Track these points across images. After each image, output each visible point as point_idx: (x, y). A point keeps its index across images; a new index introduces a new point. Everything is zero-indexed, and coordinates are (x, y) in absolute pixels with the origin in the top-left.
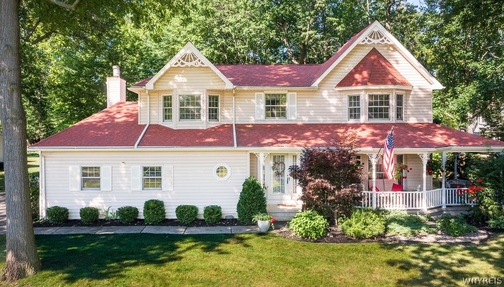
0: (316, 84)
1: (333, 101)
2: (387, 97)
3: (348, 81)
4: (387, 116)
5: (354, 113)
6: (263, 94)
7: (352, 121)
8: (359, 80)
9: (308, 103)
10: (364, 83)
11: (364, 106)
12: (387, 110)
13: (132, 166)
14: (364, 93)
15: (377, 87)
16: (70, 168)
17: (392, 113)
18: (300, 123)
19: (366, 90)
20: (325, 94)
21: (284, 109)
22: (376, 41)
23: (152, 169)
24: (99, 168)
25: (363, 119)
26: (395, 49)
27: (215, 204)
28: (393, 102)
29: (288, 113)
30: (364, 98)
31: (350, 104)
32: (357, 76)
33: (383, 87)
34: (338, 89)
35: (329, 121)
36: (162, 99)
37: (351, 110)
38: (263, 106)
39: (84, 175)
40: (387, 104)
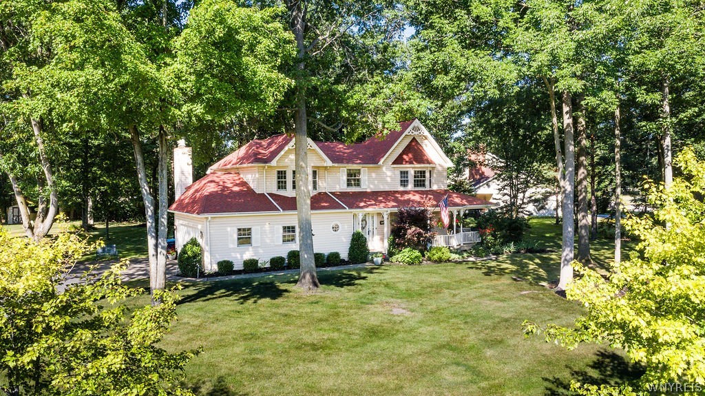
0: (381, 163)
1: (389, 173)
2: (424, 172)
3: (399, 160)
4: (424, 185)
5: (404, 183)
6: (345, 169)
7: (402, 189)
8: (407, 160)
9: (374, 175)
10: (411, 163)
11: (411, 179)
12: (424, 181)
13: (276, 226)
14: (411, 169)
15: (419, 166)
16: (229, 229)
17: (427, 183)
18: (368, 190)
19: (413, 168)
20: (384, 169)
21: (358, 180)
22: (416, 133)
23: (289, 227)
24: (250, 229)
25: (410, 187)
26: (426, 138)
27: (335, 251)
28: (427, 175)
29: (362, 183)
30: (412, 173)
31: (401, 177)
32: (405, 157)
33: (423, 165)
34: (392, 166)
35: (387, 188)
36: (276, 173)
37: (401, 181)
38: (345, 178)
39: (239, 235)
40: (424, 177)
